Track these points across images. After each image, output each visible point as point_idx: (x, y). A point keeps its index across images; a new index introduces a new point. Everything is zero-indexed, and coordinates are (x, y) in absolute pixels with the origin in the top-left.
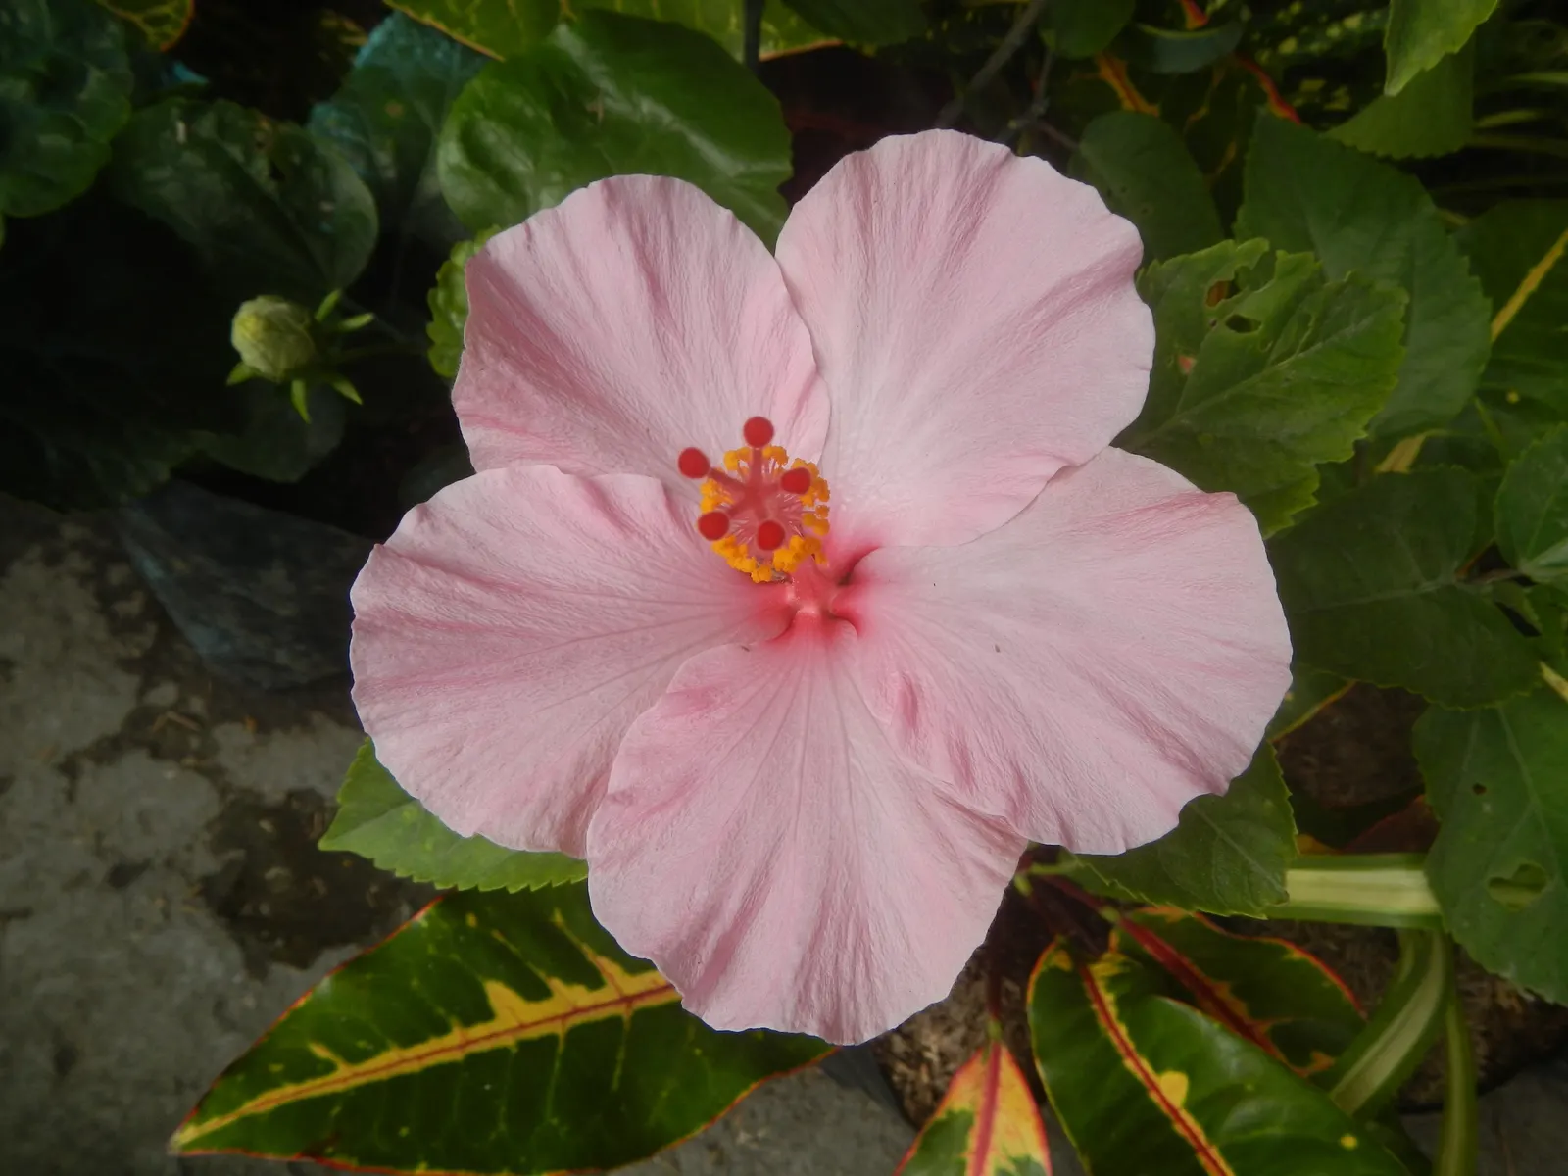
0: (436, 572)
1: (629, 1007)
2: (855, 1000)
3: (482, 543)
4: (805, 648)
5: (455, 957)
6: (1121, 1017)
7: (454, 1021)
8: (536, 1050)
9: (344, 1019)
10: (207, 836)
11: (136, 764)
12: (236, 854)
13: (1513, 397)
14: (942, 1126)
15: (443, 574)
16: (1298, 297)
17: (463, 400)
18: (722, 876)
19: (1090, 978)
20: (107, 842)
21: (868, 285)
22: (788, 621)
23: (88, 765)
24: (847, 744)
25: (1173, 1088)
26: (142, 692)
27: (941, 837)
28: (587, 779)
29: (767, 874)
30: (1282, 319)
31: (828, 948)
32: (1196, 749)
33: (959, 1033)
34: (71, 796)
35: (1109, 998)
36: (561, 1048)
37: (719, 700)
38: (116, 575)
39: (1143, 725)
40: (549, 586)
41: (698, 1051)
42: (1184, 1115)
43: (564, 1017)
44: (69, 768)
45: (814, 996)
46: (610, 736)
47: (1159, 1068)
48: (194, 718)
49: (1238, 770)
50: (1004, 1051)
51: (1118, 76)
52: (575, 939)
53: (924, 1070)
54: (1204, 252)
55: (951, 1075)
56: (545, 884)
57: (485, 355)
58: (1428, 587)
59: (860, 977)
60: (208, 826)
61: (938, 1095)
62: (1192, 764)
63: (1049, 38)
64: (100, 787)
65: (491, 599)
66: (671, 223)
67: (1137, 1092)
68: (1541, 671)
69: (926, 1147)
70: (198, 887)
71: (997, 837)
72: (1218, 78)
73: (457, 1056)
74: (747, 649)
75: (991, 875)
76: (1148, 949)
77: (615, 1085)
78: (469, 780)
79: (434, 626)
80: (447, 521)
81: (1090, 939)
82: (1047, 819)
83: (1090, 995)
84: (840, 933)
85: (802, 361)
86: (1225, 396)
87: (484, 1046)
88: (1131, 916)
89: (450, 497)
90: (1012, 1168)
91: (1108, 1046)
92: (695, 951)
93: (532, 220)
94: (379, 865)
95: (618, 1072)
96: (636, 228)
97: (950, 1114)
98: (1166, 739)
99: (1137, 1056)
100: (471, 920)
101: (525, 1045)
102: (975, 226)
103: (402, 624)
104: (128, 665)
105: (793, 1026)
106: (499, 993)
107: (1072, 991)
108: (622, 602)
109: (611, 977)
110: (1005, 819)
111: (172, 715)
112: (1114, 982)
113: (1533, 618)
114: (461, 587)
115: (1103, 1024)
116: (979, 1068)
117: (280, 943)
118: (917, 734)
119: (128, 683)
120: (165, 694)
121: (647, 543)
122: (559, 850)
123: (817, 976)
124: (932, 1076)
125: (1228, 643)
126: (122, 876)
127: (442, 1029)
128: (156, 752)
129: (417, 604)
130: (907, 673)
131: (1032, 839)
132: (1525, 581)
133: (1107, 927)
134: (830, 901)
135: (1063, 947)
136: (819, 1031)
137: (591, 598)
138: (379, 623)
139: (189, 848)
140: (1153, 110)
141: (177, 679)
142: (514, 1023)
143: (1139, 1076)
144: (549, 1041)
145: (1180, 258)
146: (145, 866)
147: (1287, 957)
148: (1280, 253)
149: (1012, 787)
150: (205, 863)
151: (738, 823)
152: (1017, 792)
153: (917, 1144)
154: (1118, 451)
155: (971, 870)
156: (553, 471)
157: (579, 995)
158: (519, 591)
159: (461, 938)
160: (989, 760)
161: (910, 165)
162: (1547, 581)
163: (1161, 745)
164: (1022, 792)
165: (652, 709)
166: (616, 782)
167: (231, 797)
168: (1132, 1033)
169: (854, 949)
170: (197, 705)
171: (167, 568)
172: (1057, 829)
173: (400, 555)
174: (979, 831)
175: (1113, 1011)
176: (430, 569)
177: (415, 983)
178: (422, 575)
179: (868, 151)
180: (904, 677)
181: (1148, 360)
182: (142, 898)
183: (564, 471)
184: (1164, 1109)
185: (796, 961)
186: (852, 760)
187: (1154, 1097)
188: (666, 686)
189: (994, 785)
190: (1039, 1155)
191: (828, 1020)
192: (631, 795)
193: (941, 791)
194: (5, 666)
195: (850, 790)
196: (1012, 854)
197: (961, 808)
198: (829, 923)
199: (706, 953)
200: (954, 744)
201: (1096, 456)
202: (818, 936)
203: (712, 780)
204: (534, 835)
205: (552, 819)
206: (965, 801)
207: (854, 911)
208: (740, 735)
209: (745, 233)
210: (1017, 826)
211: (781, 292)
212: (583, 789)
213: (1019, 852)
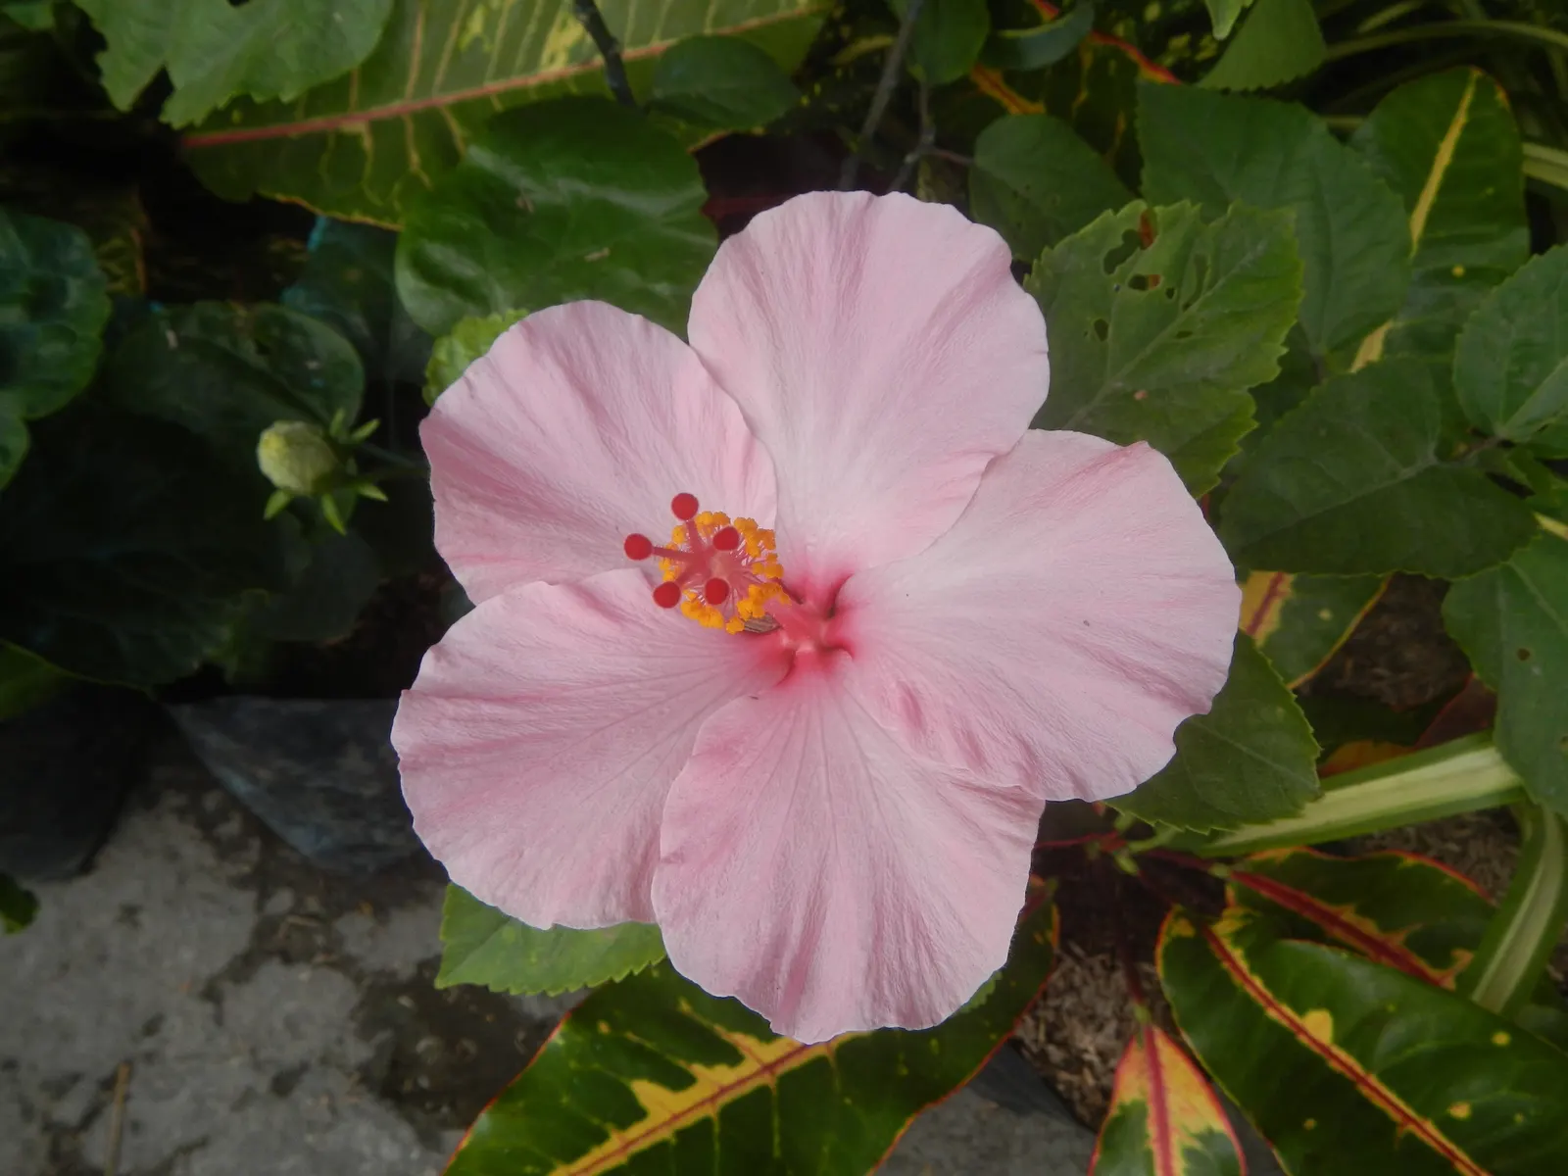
0: (462, 702)
1: (772, 1073)
2: (925, 986)
3: (496, 666)
4: (809, 682)
5: (596, 1066)
6: (1253, 969)
7: (609, 1127)
8: (693, 1137)
9: (506, 1151)
10: (352, 1025)
11: (272, 973)
12: (384, 1036)
13: (1459, 271)
14: (1120, 1121)
15: (468, 702)
16: (1188, 243)
17: (447, 541)
18: (781, 906)
19: (1215, 940)
20: (263, 1054)
21: (776, 347)
22: (788, 665)
23: (227, 987)
24: (865, 759)
25: (1319, 1026)
26: (260, 906)
27: (966, 820)
28: (640, 851)
29: (820, 893)
30: (1180, 262)
31: (890, 946)
32: (1175, 677)
33: (1111, 1027)
34: (219, 1019)
35: (1237, 954)
36: (717, 1129)
37: (741, 751)
38: (211, 801)
39: (1124, 670)
40: (565, 688)
41: (848, 1101)
42: (1337, 1051)
43: (713, 1099)
44: (211, 994)
45: (887, 992)
46: (651, 808)
47: (1301, 1010)
48: (313, 916)
49: (1218, 687)
50: (1157, 1032)
51: (996, 86)
52: (705, 1022)
53: (1087, 1072)
54: (1089, 227)
55: (1113, 1071)
56: (644, 966)
57: (455, 502)
58: (1407, 473)
59: (925, 964)
60: (352, 1017)
61: (1107, 1094)
62: (1174, 693)
63: (918, 72)
64: (245, 1004)
65: (515, 713)
66: (590, 340)
67: (1286, 1040)
68: (1536, 523)
69: (1110, 1147)
70: (356, 1076)
71: (1016, 807)
72: (1088, 59)
73: (621, 1160)
74: (756, 698)
75: (1017, 842)
76: (1265, 894)
77: (777, 1153)
78: (536, 879)
79: (469, 749)
80: (462, 655)
81: (1208, 900)
82: (1059, 777)
83: (1218, 955)
84: (897, 930)
85: (737, 428)
86: (1148, 350)
87: (644, 1145)
88: (1239, 867)
89: (459, 634)
90: (1197, 1145)
91: (1248, 1001)
92: (773, 980)
93: (470, 373)
94: (493, 989)
95: (777, 1139)
96: (561, 354)
97: (1123, 1108)
98: (1145, 676)
99: (1276, 1002)
100: (604, 1028)
101: (681, 1134)
102: (858, 269)
103: (443, 755)
104: (242, 883)
105: (874, 1023)
106: (645, 1091)
107: (1199, 955)
108: (632, 686)
109: (749, 1050)
110: (1019, 787)
111: (292, 920)
112: (1238, 937)
113: (1521, 477)
114: (487, 709)
115: (1237, 980)
116: (1137, 1055)
117: (445, 1110)
118: (925, 733)
119: (246, 899)
120: (282, 900)
121: (642, 626)
122: (630, 919)
123: (885, 974)
124: (1096, 1077)
125: (1176, 576)
126: (283, 1085)
127: (601, 1137)
128: (287, 958)
129: (453, 734)
130: (904, 680)
131: (1049, 799)
132: (1507, 444)
133: (1221, 883)
134: (882, 904)
135: (1180, 915)
136: (898, 1022)
137: (604, 689)
138: (422, 759)
139: (340, 1041)
140: (1039, 108)
141: (290, 884)
142: (667, 1116)
143: (1284, 1023)
144: (705, 1124)
145: (1067, 239)
146: (304, 1067)
147: (1401, 866)
148: (1158, 209)
149: (1019, 755)
150: (359, 1052)
151: (783, 855)
152: (1027, 761)
153: (1099, 1146)
154: (1038, 432)
155: (1001, 844)
156: (543, 587)
157: (722, 1075)
158: (539, 699)
159: (598, 1047)
160: (994, 738)
161: (785, 233)
162: (1528, 439)
163: (1144, 685)
164: (1031, 761)
165: (682, 774)
166: (666, 846)
167: (367, 982)
168: (1268, 983)
169: (914, 941)
170: (313, 904)
171: (253, 779)
172: (1070, 785)
173: (425, 695)
174: (1000, 807)
175: (1243, 965)
176: (454, 700)
177: (565, 1100)
178: (450, 708)
179: (743, 232)
180: (900, 684)
181: (1043, 343)
182: (306, 1099)
183: (551, 583)
184: (1316, 1050)
185: (863, 964)
186: (872, 772)
187: (1303, 1039)
188: (691, 749)
189: (1005, 761)
190: (1220, 1125)
191: (904, 1011)
192: (682, 854)
193: (957, 780)
194: (130, 914)
195: (877, 800)
196: (1031, 818)
197: (978, 789)
198: (886, 923)
199: (782, 978)
200: (960, 733)
201: (1019, 442)
202: (878, 938)
203: (751, 823)
204: (604, 912)
205: (618, 894)
206: (982, 781)
207: (906, 907)
208: (768, 775)
209: (657, 331)
210: (1033, 791)
211: (703, 373)
212: (638, 859)
213: (1038, 815)
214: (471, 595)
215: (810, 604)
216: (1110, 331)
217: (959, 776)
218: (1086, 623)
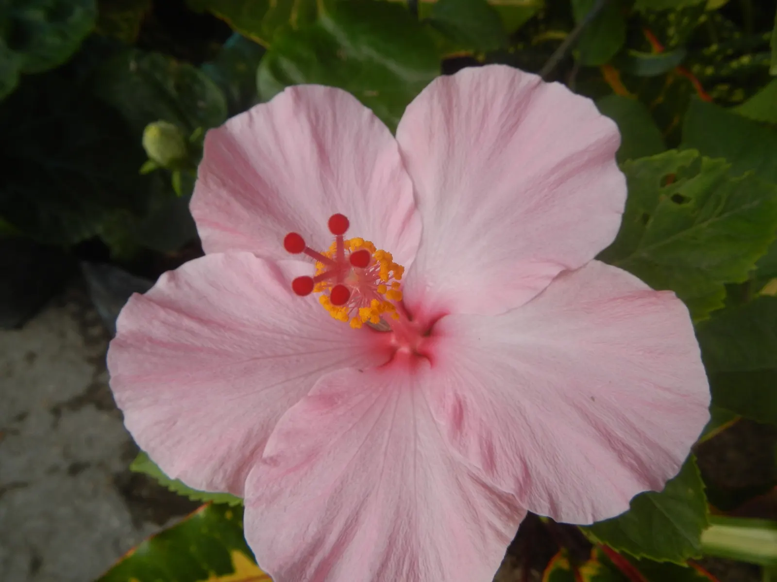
0: (172, 312)
3: (205, 297)
4: (399, 373)
5: (218, 536)
7: (212, 573)
10: (119, 452)
11: (89, 411)
15: (176, 314)
16: (715, 185)
17: (198, 208)
18: (327, 518)
20: (70, 451)
21: (449, 156)
22: (391, 354)
23: (65, 410)
24: (416, 434)
26: (95, 376)
27: (468, 502)
28: (251, 446)
29: (357, 520)
30: (705, 197)
31: (390, 574)
32: (643, 457)
37: (340, 402)
38: (90, 315)
39: (609, 439)
40: (243, 325)
44: (56, 411)
46: (269, 421)
49: (672, 475)
51: (614, 78)
54: (658, 156)
57: (211, 184)
62: (641, 469)
63: (577, 54)
64: (70, 422)
65: (205, 331)
66: (334, 115)
70: (112, 478)
71: (507, 509)
72: (670, 81)
74: (362, 371)
75: (499, 535)
76: (614, 561)
78: (179, 442)
79: (165, 344)
80: (186, 283)
82: (541, 496)
84: (399, 565)
85: (407, 198)
86: (669, 241)
89: (189, 268)
92: (303, 571)
93: (253, 110)
94: (161, 482)
96: (313, 116)
98: (623, 449)
100: (228, 515)
102: (516, 125)
103: (144, 343)
104: (90, 360)
106: (239, 559)
108: (286, 337)
110: (513, 495)
114: (187, 322)
117: (150, 511)
118: (461, 433)
119: (90, 369)
122: (227, 492)
125: (667, 389)
126: (76, 469)
127: (204, 576)
128: (99, 406)
129: (158, 331)
130: (459, 393)
131: (529, 511)
134: (395, 542)
135: (564, 556)
137: (268, 334)
138: (130, 341)
139: (111, 458)
140: (633, 97)
142: (245, 577)
145: (645, 158)
146: (88, 465)
148: (706, 160)
149: (519, 472)
150: (117, 466)
151: (342, 483)
152: (523, 478)
154: (599, 263)
155: (488, 531)
156: (251, 256)
158: (223, 327)
160: (506, 455)
161: (478, 85)
163: (620, 455)
164: (526, 479)
165: (297, 405)
166: (269, 450)
169: (408, 575)
172: (548, 506)
173: (151, 301)
174: (495, 505)
176: (168, 309)
177: (192, 549)
178: (162, 313)
179: (452, 77)
180: (456, 395)
182: (83, 482)
183: (257, 256)
186: (418, 447)
188: (308, 391)
189: (508, 471)
192: (276, 460)
193: (473, 473)
194: (31, 357)
195: (415, 467)
196: (514, 520)
197: (484, 486)
198: (392, 555)
199: (310, 571)
200: (484, 442)
201: (585, 265)
202: (384, 565)
203: (329, 453)
204: (212, 479)
205: (225, 471)
206: (488, 481)
207: (409, 549)
208: (350, 425)
209: (378, 123)
210: (521, 500)
211: (397, 158)
212: (247, 453)
213: (520, 519)
214: (204, 247)
215: (416, 323)
216: (651, 221)
217: (475, 471)
218: (593, 399)
